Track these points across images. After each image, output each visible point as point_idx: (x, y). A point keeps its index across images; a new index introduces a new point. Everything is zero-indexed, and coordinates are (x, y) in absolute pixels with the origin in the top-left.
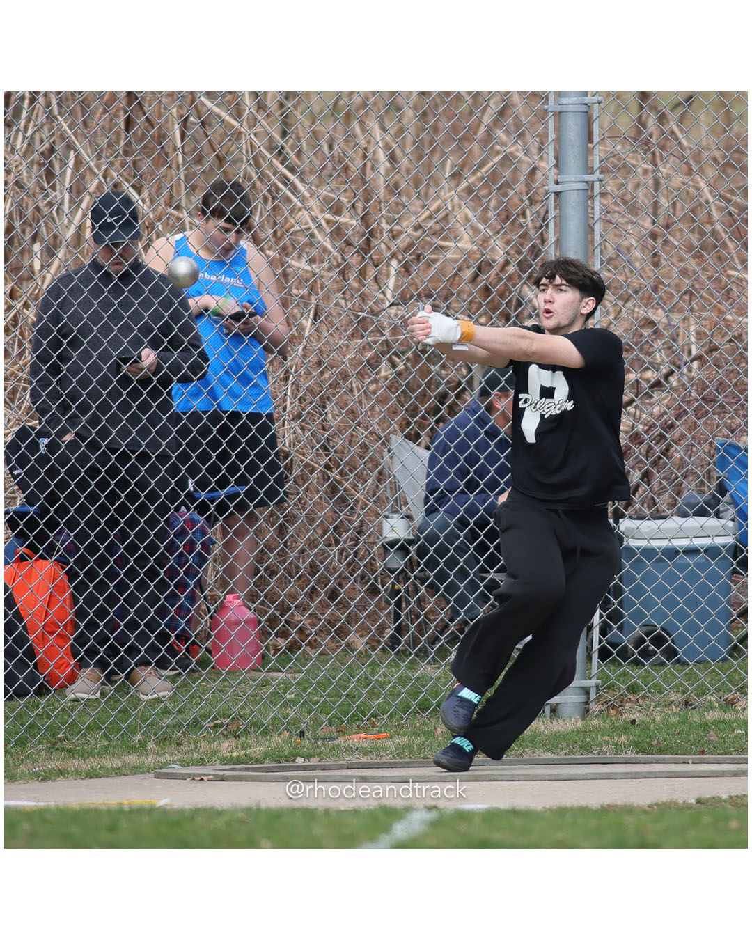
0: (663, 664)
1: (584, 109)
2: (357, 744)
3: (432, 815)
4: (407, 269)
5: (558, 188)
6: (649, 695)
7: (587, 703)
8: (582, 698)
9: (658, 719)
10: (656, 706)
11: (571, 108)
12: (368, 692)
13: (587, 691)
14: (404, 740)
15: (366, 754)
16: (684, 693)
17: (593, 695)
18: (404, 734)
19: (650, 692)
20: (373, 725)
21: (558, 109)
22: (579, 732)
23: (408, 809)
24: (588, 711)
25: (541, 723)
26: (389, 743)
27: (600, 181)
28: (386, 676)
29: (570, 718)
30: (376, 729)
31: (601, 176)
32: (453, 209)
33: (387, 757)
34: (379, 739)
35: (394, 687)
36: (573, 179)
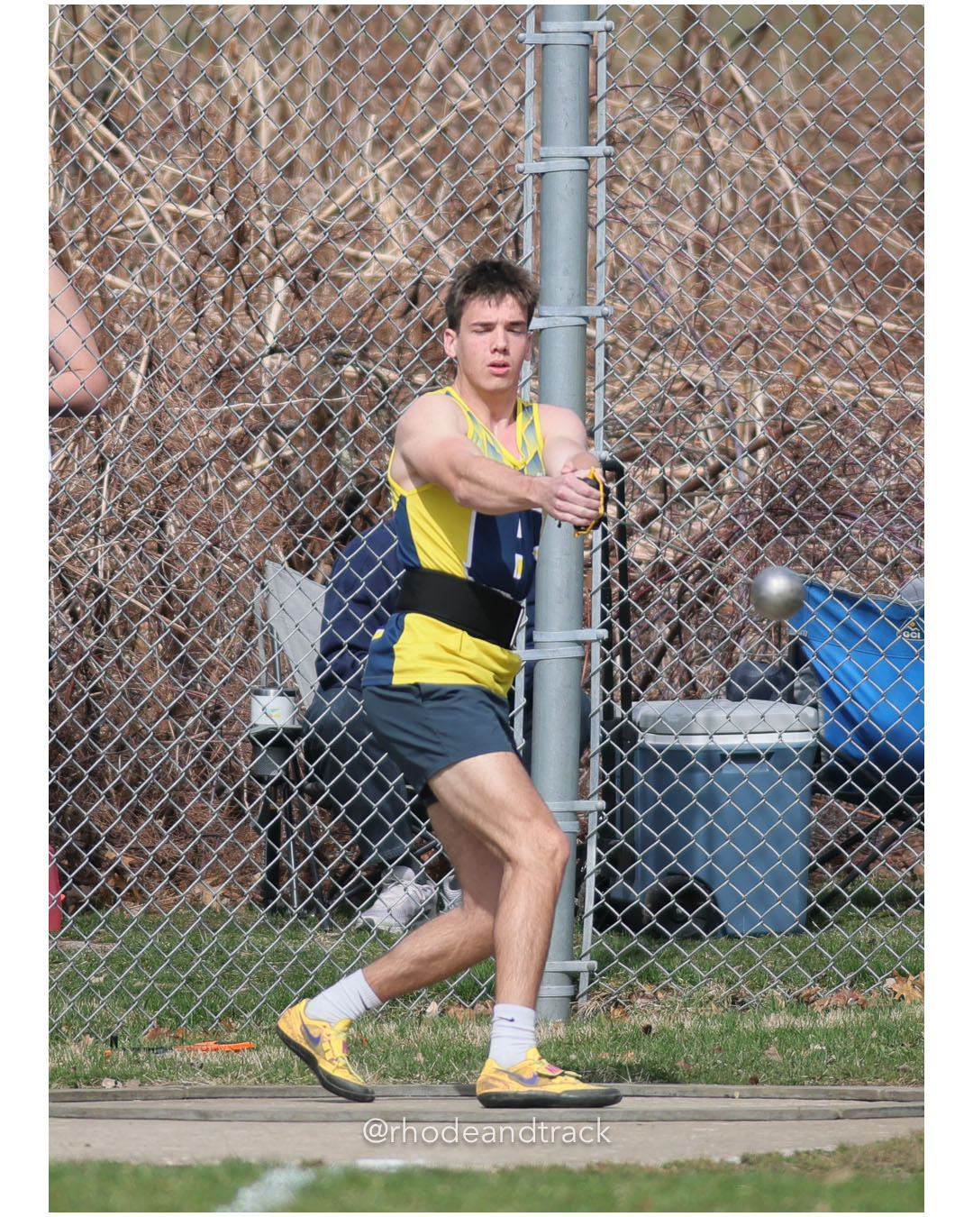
0: (698, 937)
1: (584, 39)
2: (202, 1058)
3: (308, 1176)
4: (296, 293)
5: (540, 167)
6: (674, 986)
7: (574, 998)
8: (567, 990)
9: (687, 1024)
10: (685, 1005)
11: (561, 39)
12: (223, 975)
13: (574, 978)
14: (277, 1054)
15: (214, 1075)
16: (730, 984)
17: (584, 985)
19: (676, 982)
20: (229, 1029)
21: (541, 39)
22: (559, 1044)
23: (268, 1165)
24: (576, 1010)
26: (254, 1058)
27: (608, 156)
28: (250, 948)
29: (546, 1021)
30: (233, 1036)
31: (610, 149)
32: (377, 198)
33: (249, 1081)
34: (237, 1051)
35: (264, 966)
36: (563, 153)
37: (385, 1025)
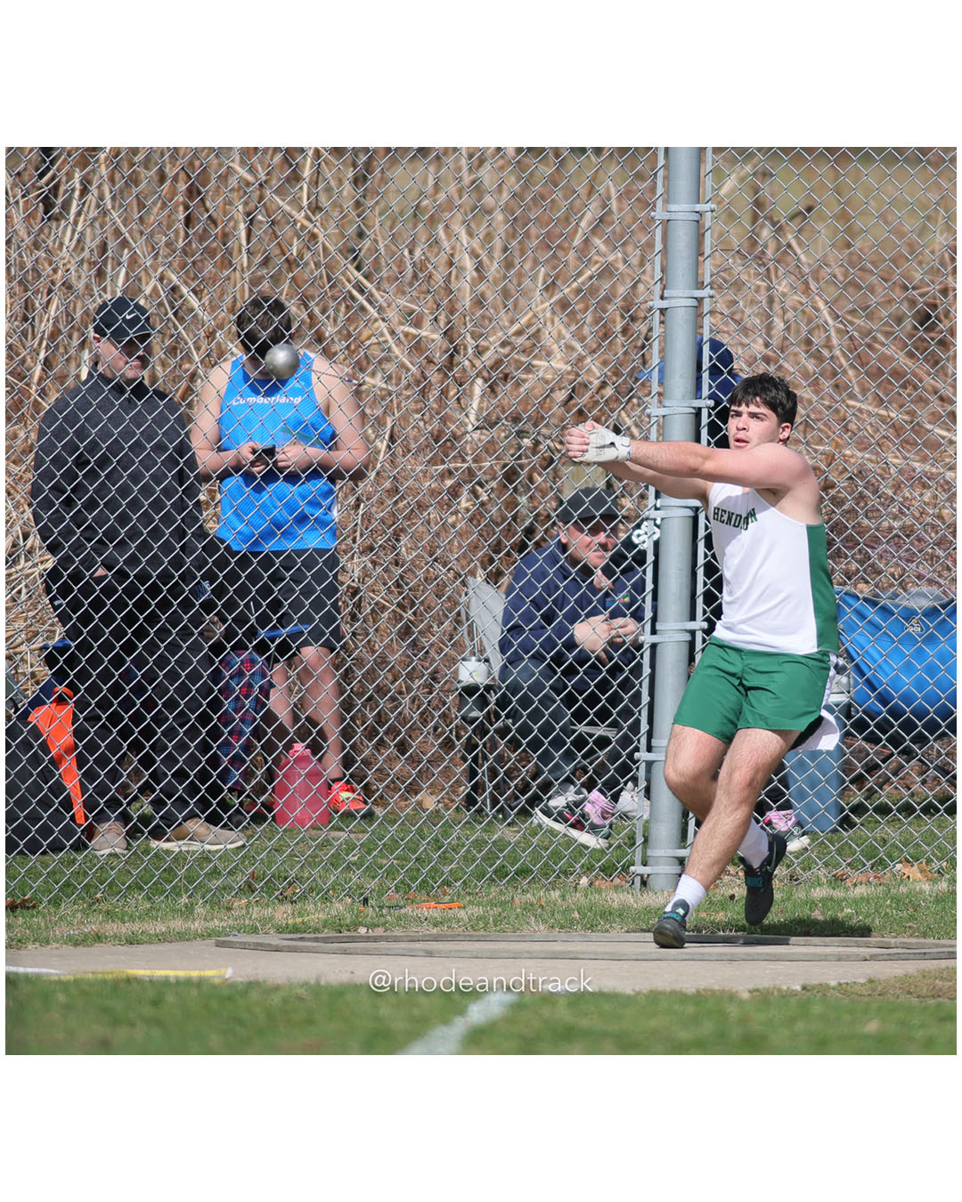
1: (696, 217)
2: (426, 913)
3: (509, 998)
4: (493, 389)
5: (664, 304)
8: (676, 870)
11: (680, 216)
12: (439, 856)
14: (477, 911)
15: (435, 925)
18: (479, 904)
20: (445, 893)
21: (666, 216)
25: (630, 896)
26: (462, 914)
27: (712, 297)
28: (459, 838)
29: (663, 891)
30: (447, 898)
31: (712, 292)
33: (460, 929)
34: (450, 909)
35: (468, 851)
36: (681, 295)
37: (552, 892)
